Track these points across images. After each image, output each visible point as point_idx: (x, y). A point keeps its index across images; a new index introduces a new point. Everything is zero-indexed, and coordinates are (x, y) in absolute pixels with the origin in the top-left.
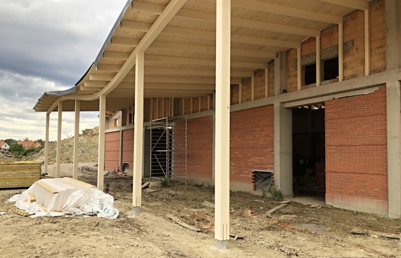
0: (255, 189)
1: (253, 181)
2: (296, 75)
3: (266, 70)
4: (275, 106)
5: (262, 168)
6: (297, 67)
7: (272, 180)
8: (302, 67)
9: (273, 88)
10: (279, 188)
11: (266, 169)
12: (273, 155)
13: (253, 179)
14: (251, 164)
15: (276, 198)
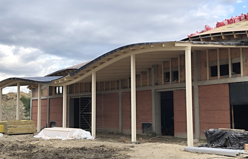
0: (143, 133)
1: (142, 128)
2: (161, 77)
3: (148, 72)
4: (152, 91)
5: (147, 122)
6: (162, 73)
7: (151, 127)
8: (164, 73)
9: (151, 81)
10: (154, 131)
11: (148, 122)
12: (152, 115)
13: (142, 127)
14: (141, 119)
15: (153, 136)
